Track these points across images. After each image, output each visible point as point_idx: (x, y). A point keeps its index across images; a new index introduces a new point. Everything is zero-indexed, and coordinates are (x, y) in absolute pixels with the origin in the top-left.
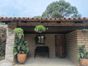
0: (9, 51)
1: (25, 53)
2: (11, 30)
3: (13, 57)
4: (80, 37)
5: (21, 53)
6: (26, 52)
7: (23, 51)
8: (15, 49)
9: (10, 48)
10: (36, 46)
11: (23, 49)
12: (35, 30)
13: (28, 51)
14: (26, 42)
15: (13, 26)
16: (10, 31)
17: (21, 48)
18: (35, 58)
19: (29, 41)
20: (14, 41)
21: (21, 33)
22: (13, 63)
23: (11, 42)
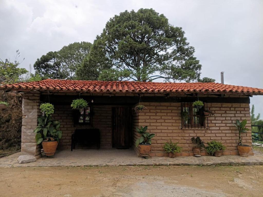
0: (28, 138)
1: (55, 140)
2: (31, 103)
3: (35, 148)
4: (143, 114)
5: (50, 140)
6: (58, 139)
7: (52, 136)
8: (39, 134)
9: (29, 132)
10: (75, 128)
11: (52, 134)
12: (72, 105)
13: (60, 137)
14: (56, 122)
15: (33, 96)
16: (28, 105)
17: (48, 132)
18: (72, 150)
19: (61, 119)
20: (35, 120)
21: (51, 110)
22: (36, 156)
23: (31, 122)
